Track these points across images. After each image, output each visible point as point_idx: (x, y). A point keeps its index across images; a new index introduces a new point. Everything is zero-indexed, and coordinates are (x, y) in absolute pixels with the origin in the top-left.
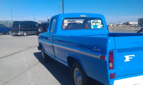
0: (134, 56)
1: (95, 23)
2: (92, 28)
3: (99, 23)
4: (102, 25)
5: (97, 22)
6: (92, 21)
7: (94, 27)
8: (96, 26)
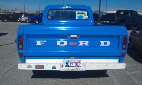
0: (46, 41)
1: (80, 15)
2: (77, 18)
3: (85, 14)
4: (88, 16)
5: (83, 14)
6: (77, 12)
7: (79, 18)
8: (81, 17)
